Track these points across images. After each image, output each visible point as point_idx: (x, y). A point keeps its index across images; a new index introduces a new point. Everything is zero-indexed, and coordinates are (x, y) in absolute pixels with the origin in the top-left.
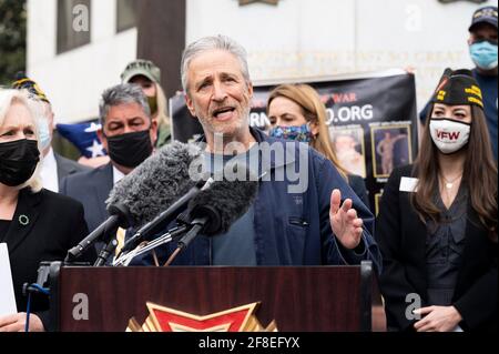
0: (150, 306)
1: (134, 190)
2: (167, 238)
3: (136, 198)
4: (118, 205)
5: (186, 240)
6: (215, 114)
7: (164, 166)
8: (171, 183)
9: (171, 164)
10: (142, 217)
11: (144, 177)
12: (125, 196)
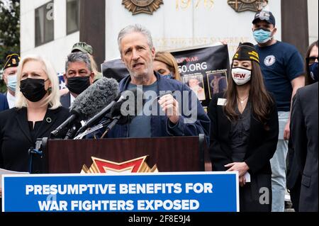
0: (93, 158)
1: (84, 101)
2: (101, 126)
3: (85, 106)
4: (76, 109)
5: (110, 126)
6: (134, 66)
7: (98, 90)
8: (102, 98)
9: (102, 88)
10: (88, 115)
11: (88, 95)
12: (79, 104)
